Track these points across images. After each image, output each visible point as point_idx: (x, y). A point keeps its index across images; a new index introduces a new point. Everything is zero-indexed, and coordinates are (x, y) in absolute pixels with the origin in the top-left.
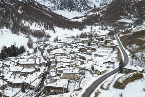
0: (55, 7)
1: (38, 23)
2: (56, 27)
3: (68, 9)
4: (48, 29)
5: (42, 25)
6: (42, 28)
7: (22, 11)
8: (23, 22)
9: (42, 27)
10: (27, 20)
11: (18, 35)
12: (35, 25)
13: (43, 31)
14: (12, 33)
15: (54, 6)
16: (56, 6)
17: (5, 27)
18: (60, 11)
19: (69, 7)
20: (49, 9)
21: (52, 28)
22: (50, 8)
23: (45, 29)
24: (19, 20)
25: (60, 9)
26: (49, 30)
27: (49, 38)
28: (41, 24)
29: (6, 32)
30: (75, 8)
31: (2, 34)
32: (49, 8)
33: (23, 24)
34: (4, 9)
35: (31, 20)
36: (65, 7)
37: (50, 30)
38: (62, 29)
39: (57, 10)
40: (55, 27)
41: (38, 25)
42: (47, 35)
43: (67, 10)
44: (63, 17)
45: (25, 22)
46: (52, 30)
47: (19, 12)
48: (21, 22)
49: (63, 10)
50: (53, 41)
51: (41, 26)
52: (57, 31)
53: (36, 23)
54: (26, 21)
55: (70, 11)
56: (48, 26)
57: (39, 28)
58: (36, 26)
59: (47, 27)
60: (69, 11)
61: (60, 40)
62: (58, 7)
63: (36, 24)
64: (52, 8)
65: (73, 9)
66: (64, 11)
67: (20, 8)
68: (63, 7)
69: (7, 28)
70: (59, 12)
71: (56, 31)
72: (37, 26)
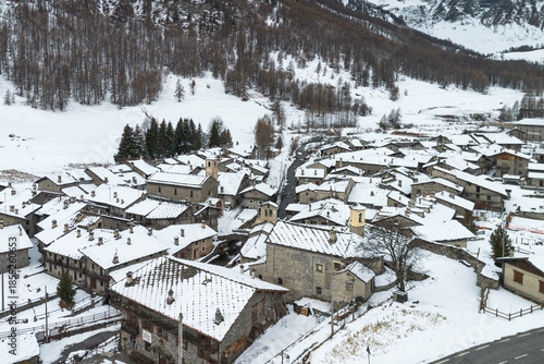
0: (423, 12)
1: (331, 61)
2: (408, 79)
3: (486, 16)
4: (366, 84)
5: (347, 67)
6: (340, 80)
7: (281, 20)
8: (274, 56)
9: (346, 76)
10: (289, 48)
11: (245, 100)
12: (316, 68)
13: (343, 88)
14: (227, 92)
15: (422, 8)
16: (429, 7)
17: (209, 74)
18: (449, 24)
19: (487, 10)
20: (399, 20)
21: (385, 78)
22: (401, 17)
23: (353, 83)
24: (260, 51)
25: (446, 19)
26: (371, 86)
27: (364, 115)
28: (342, 64)
29: (208, 87)
30: (520, 12)
31: (193, 93)
32: (397, 15)
33: (272, 64)
34: (219, 14)
35: (305, 51)
36: (468, 10)
37: (375, 85)
38: (436, 86)
39: (431, 21)
40: (401, 76)
41: (328, 68)
42: (356, 106)
43: (476, 21)
44: (456, 47)
45: (280, 58)
46: (383, 88)
47: (269, 22)
48: (267, 58)
49: (459, 22)
50: (378, 127)
51: (342, 71)
52: (406, 94)
53: (325, 60)
54: (288, 53)
55: (495, 23)
56: (371, 72)
57: (333, 77)
58: (321, 73)
59: (366, 75)
60: (489, 26)
61: (411, 126)
62: (441, 9)
63: (323, 65)
64: (411, 15)
65: (508, 17)
66: (465, 26)
67: (275, 9)
68: (460, 10)
69: (215, 76)
70: (442, 30)
71: (401, 92)
72: (325, 70)
